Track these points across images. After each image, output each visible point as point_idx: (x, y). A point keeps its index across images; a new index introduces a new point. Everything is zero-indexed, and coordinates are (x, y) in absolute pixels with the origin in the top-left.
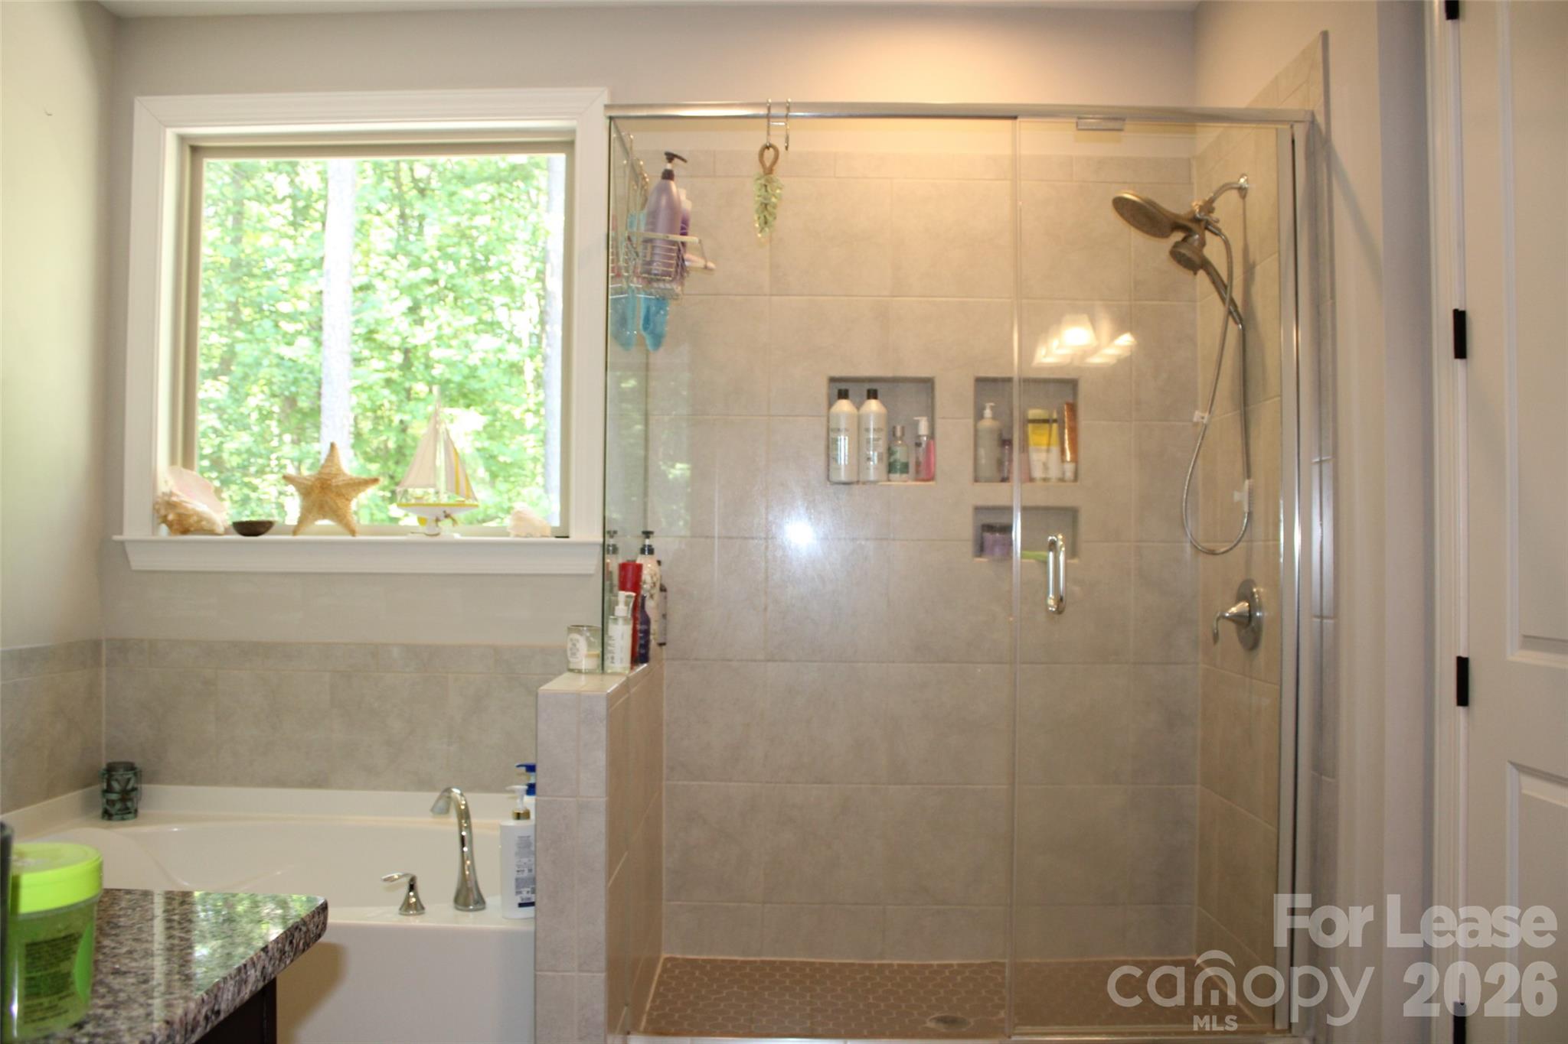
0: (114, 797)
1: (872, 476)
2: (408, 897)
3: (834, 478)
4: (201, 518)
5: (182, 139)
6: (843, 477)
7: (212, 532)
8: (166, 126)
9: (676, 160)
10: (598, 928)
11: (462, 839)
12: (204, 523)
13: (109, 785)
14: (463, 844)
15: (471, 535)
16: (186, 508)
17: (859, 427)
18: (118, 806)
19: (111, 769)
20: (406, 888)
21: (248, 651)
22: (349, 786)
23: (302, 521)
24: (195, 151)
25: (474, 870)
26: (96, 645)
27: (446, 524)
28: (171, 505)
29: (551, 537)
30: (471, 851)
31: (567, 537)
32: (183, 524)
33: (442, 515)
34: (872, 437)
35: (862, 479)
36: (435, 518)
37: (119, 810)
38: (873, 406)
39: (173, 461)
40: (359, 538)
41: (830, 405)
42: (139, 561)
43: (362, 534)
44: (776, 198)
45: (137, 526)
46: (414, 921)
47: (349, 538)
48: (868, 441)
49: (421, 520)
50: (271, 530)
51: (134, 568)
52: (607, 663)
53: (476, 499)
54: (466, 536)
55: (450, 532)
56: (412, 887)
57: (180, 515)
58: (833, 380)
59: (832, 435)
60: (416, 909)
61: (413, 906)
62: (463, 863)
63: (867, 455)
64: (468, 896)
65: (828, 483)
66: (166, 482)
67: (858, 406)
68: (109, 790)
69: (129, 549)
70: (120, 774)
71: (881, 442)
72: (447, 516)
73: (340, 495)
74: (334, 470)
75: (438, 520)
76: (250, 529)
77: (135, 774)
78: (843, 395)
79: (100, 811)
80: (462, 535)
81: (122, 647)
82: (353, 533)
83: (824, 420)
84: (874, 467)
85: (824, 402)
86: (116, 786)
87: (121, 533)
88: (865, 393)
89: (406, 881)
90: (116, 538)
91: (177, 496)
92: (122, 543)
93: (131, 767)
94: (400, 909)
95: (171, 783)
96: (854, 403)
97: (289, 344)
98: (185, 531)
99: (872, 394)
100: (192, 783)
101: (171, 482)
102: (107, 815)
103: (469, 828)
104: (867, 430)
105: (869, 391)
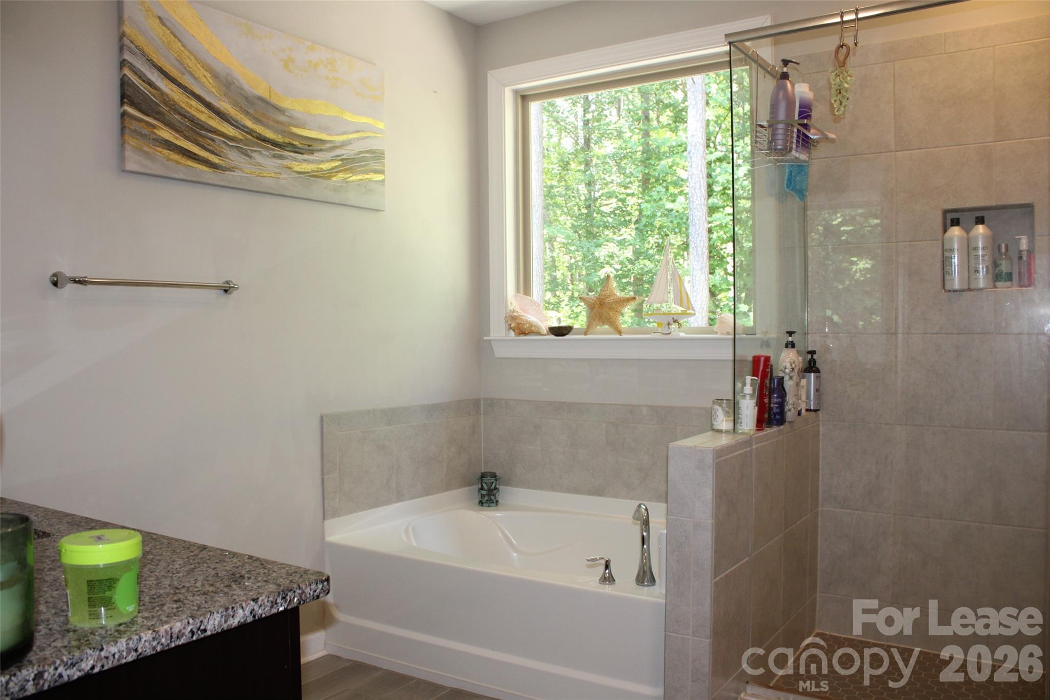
0: (484, 492)
1: (981, 284)
2: (605, 573)
3: (948, 287)
4: (531, 325)
5: (516, 92)
6: (957, 286)
7: (539, 334)
8: (505, 86)
9: (790, 64)
10: (706, 608)
11: (643, 537)
12: (533, 328)
13: (482, 485)
14: (643, 544)
15: (690, 334)
16: (521, 319)
17: (969, 248)
18: (486, 498)
19: (483, 476)
20: (603, 567)
21: (559, 408)
22: (616, 496)
23: (589, 326)
24: (524, 98)
25: (650, 560)
26: (477, 403)
27: (674, 326)
28: (513, 318)
29: (743, 334)
30: (648, 547)
31: (755, 334)
32: (522, 330)
33: (671, 322)
34: (980, 254)
35: (972, 287)
36: (667, 323)
37: (487, 500)
38: (981, 229)
39: (518, 290)
40: (624, 336)
41: (945, 231)
42: (500, 352)
43: (626, 334)
44: (848, 83)
45: (498, 331)
46: (607, 589)
47: (618, 336)
48: (977, 257)
49: (659, 324)
50: (572, 332)
51: (496, 356)
52: (738, 426)
53: (694, 310)
54: (689, 334)
55: (678, 333)
56: (607, 566)
57: (518, 324)
58: (946, 212)
59: (946, 254)
60: (609, 581)
61: (608, 579)
62: (643, 555)
63: (976, 268)
64: (645, 577)
65: (944, 291)
66: (511, 304)
67: (968, 231)
68: (482, 488)
69: (493, 344)
70: (488, 480)
71: (986, 258)
72: (675, 321)
73: (611, 309)
74: (608, 293)
75: (669, 324)
76: (560, 332)
77: (496, 480)
78: (956, 222)
79: (477, 501)
80: (686, 334)
81: (492, 403)
82: (620, 333)
83: (940, 242)
84: (982, 279)
85: (940, 228)
86: (485, 487)
87: (489, 336)
88: (974, 220)
89: (603, 562)
90: (485, 338)
91: (517, 312)
92: (490, 341)
93: (494, 475)
94: (600, 580)
95: (517, 486)
96: (963, 229)
97: (674, 201)
98: (524, 334)
99: (980, 221)
100: (528, 488)
101: (515, 303)
102: (481, 503)
103: (648, 531)
104: (976, 249)
105: (977, 218)
